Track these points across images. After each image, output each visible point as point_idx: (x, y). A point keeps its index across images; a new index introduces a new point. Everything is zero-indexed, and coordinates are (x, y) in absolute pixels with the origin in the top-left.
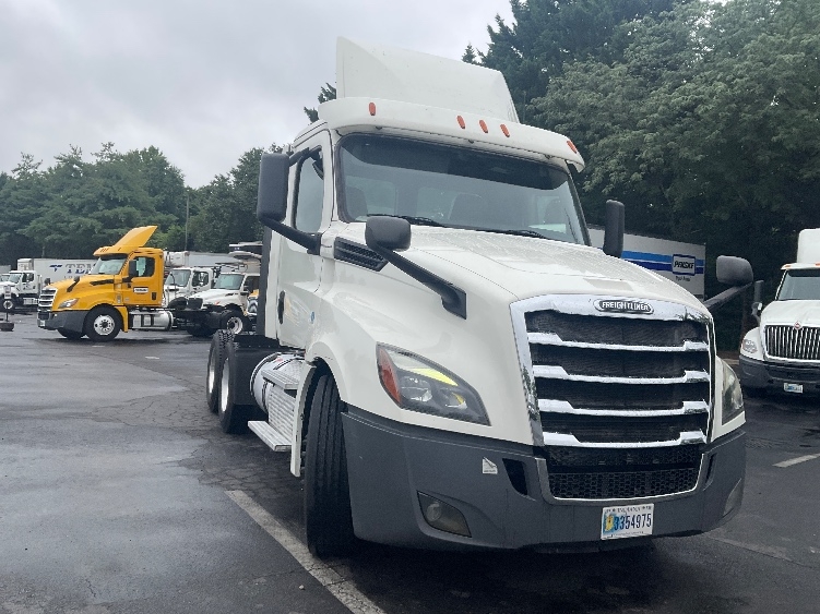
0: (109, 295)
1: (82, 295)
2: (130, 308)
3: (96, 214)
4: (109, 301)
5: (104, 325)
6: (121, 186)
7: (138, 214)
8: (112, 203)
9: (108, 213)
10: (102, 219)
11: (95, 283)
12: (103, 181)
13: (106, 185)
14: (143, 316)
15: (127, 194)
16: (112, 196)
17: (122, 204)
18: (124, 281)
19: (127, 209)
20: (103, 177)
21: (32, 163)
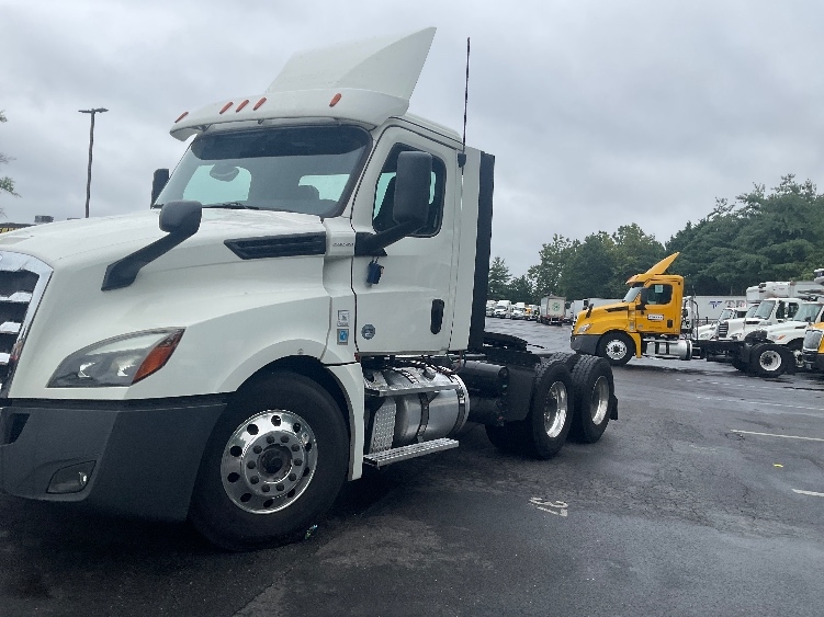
0: (624, 322)
1: (596, 321)
2: (643, 335)
3: (765, 249)
4: (621, 327)
5: (616, 349)
6: (795, 219)
7: (809, 246)
8: (782, 236)
9: (776, 247)
10: (770, 255)
11: (610, 310)
12: (773, 215)
13: (777, 219)
14: (657, 344)
15: (799, 226)
16: (782, 230)
17: (793, 237)
18: (638, 308)
19: (798, 241)
20: (775, 210)
21: (726, 207)
